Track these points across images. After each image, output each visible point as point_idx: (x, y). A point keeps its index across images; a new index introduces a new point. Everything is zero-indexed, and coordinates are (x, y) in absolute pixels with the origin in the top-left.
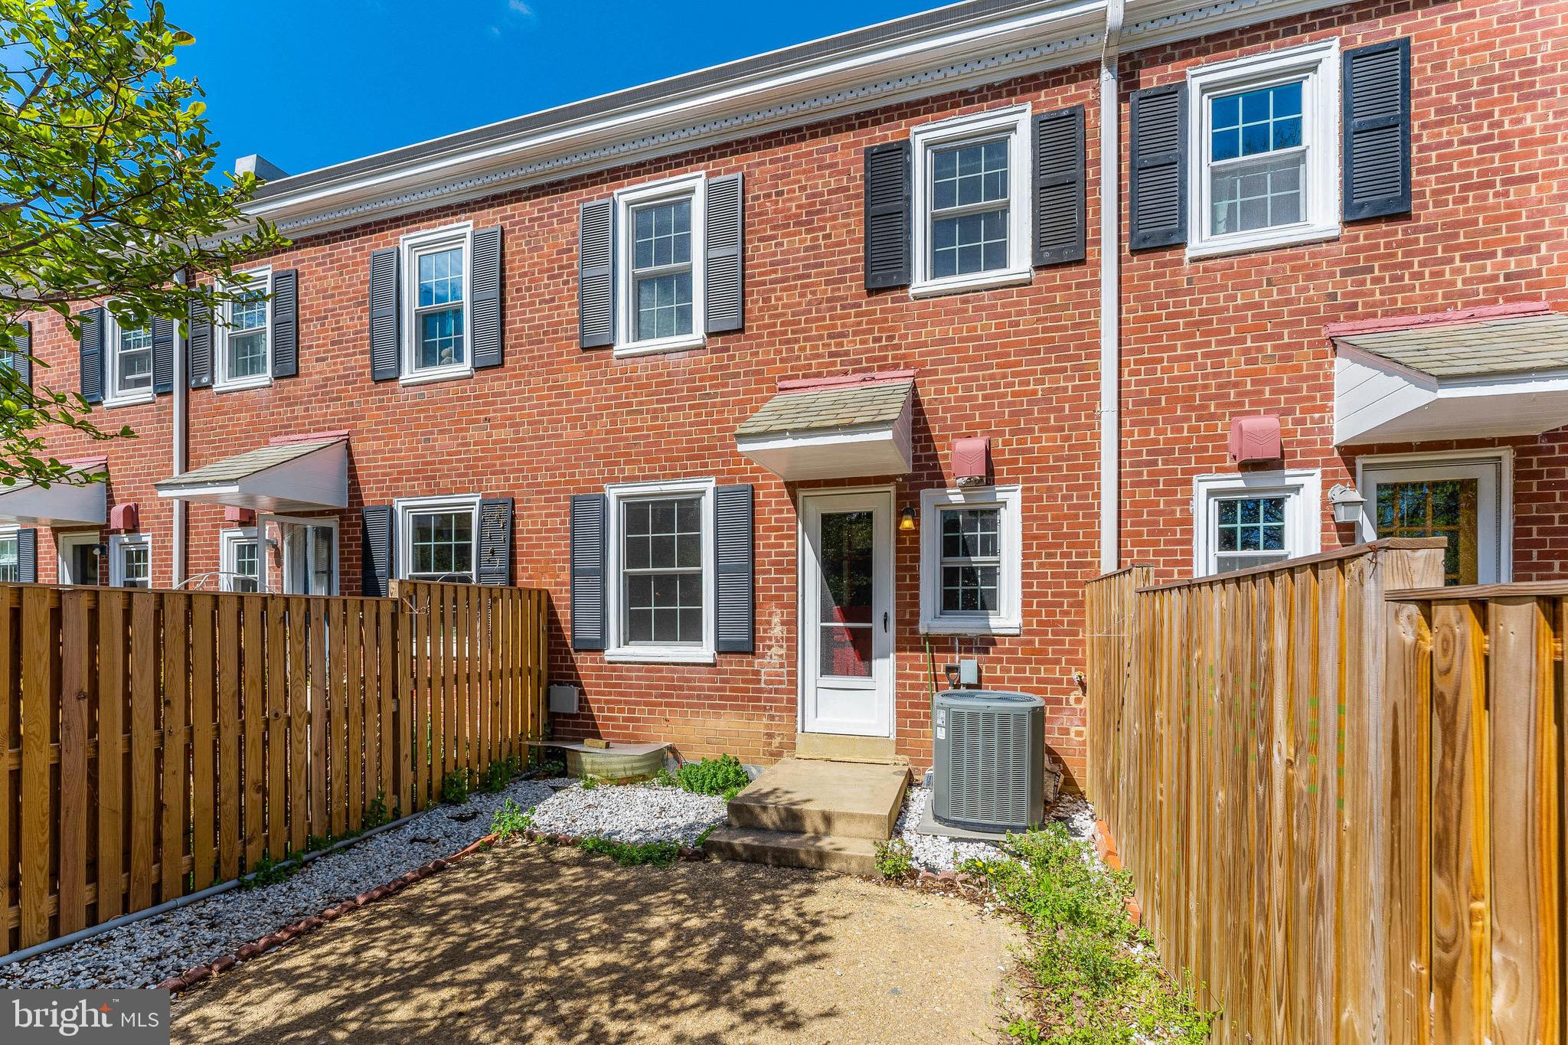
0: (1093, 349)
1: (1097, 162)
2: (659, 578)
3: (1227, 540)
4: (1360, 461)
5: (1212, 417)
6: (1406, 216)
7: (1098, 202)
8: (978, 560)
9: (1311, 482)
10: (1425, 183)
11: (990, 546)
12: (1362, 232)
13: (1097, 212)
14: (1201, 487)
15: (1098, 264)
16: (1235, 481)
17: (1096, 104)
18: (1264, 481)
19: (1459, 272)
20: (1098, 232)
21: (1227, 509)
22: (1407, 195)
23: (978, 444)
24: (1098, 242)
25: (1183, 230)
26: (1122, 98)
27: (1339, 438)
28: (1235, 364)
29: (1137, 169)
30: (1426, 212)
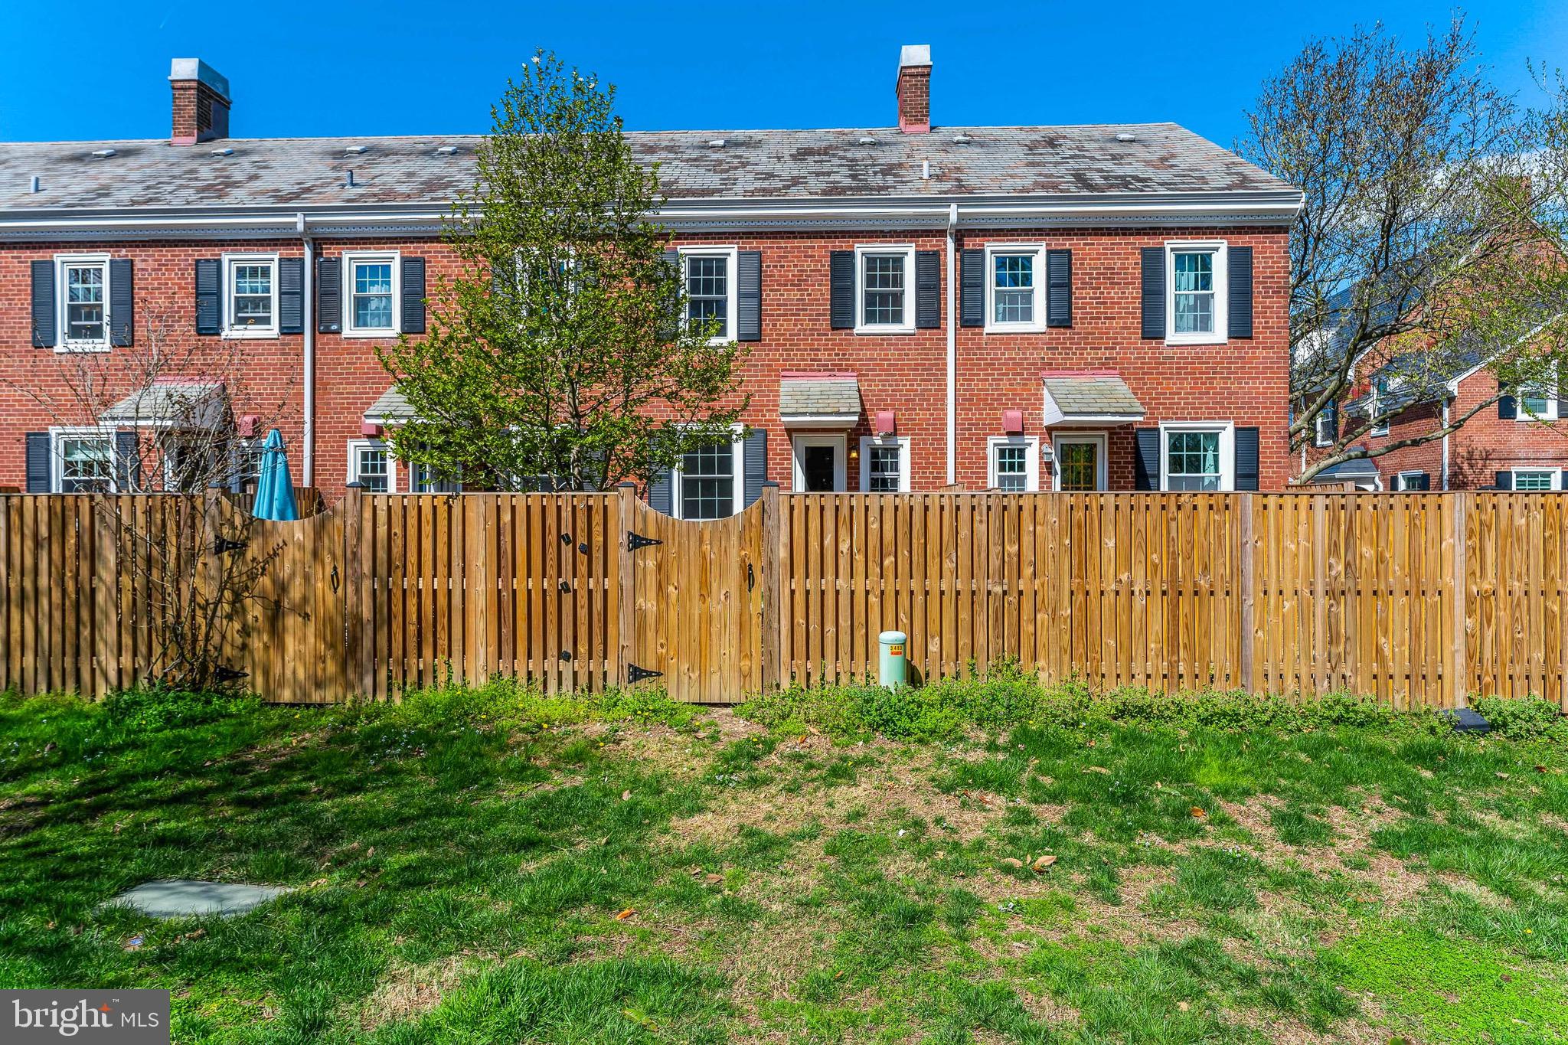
0: (944, 371)
1: (946, 279)
2: (703, 481)
3: (1002, 468)
4: (1054, 434)
5: (995, 409)
6: (1070, 327)
7: (946, 299)
8: (888, 474)
9: (1035, 441)
10: (1077, 314)
11: (895, 467)
12: (1054, 331)
13: (946, 304)
14: (991, 441)
15: (946, 330)
16: (1005, 440)
17: (945, 250)
18: (1016, 440)
19: (1089, 354)
20: (946, 314)
21: (1002, 454)
22: (1070, 318)
23: (889, 415)
24: (946, 319)
25: (983, 319)
26: (957, 250)
27: (1046, 423)
28: (1004, 386)
29: (962, 286)
30: (1078, 327)
